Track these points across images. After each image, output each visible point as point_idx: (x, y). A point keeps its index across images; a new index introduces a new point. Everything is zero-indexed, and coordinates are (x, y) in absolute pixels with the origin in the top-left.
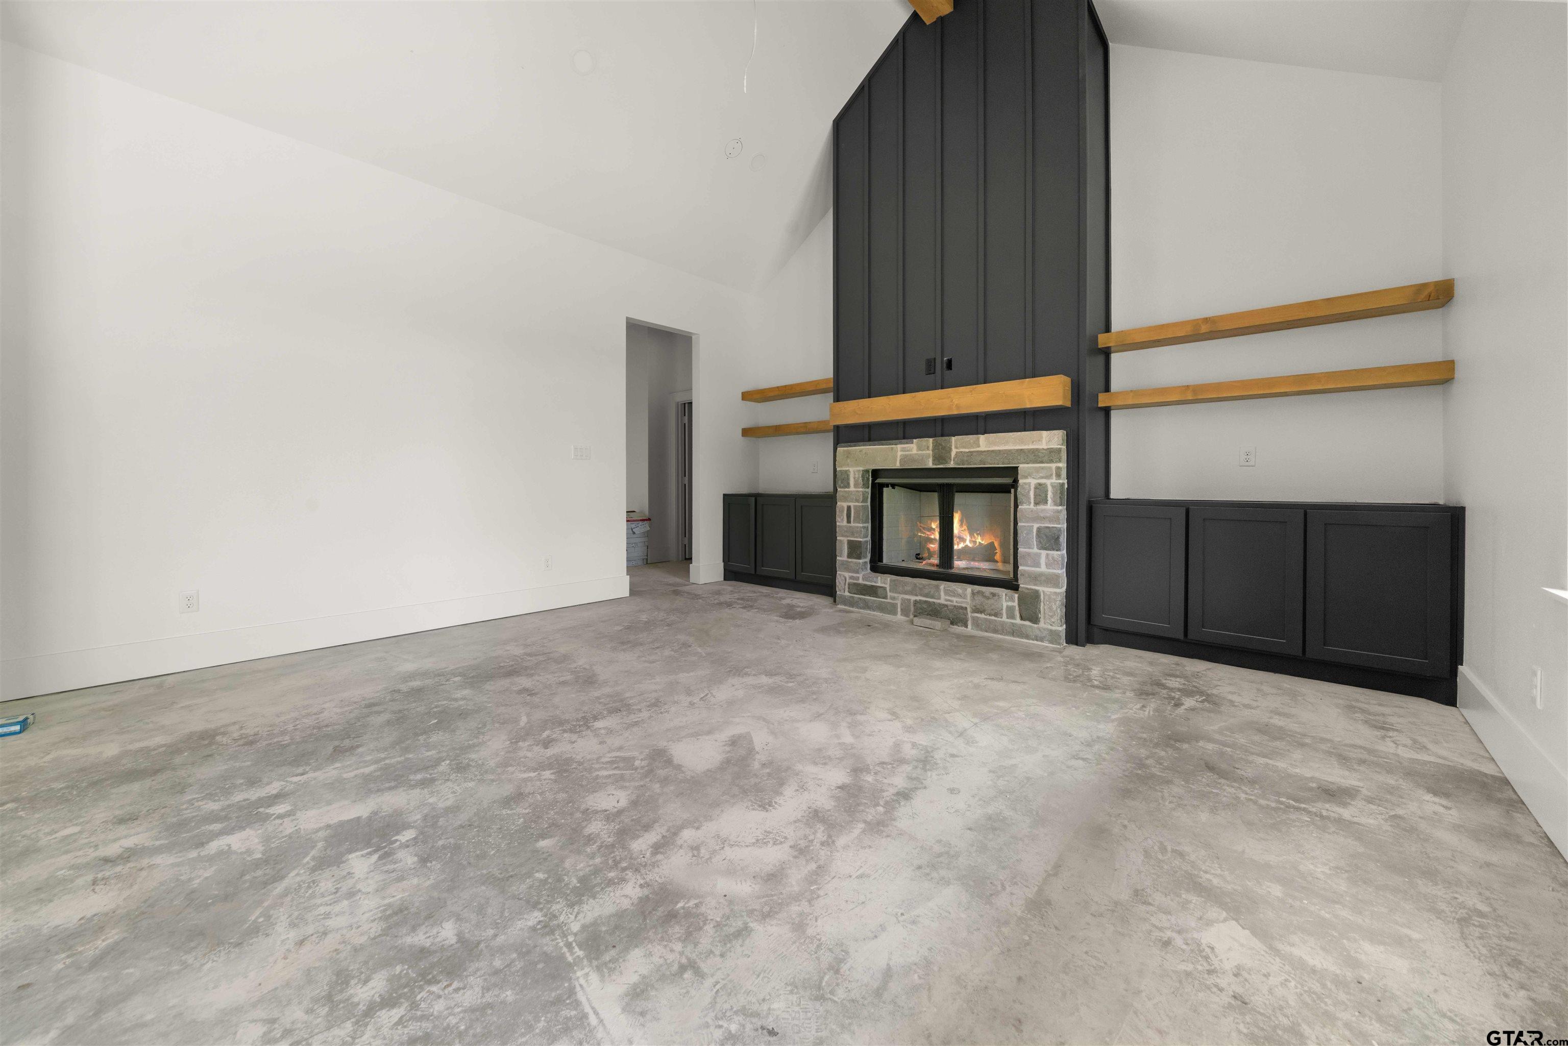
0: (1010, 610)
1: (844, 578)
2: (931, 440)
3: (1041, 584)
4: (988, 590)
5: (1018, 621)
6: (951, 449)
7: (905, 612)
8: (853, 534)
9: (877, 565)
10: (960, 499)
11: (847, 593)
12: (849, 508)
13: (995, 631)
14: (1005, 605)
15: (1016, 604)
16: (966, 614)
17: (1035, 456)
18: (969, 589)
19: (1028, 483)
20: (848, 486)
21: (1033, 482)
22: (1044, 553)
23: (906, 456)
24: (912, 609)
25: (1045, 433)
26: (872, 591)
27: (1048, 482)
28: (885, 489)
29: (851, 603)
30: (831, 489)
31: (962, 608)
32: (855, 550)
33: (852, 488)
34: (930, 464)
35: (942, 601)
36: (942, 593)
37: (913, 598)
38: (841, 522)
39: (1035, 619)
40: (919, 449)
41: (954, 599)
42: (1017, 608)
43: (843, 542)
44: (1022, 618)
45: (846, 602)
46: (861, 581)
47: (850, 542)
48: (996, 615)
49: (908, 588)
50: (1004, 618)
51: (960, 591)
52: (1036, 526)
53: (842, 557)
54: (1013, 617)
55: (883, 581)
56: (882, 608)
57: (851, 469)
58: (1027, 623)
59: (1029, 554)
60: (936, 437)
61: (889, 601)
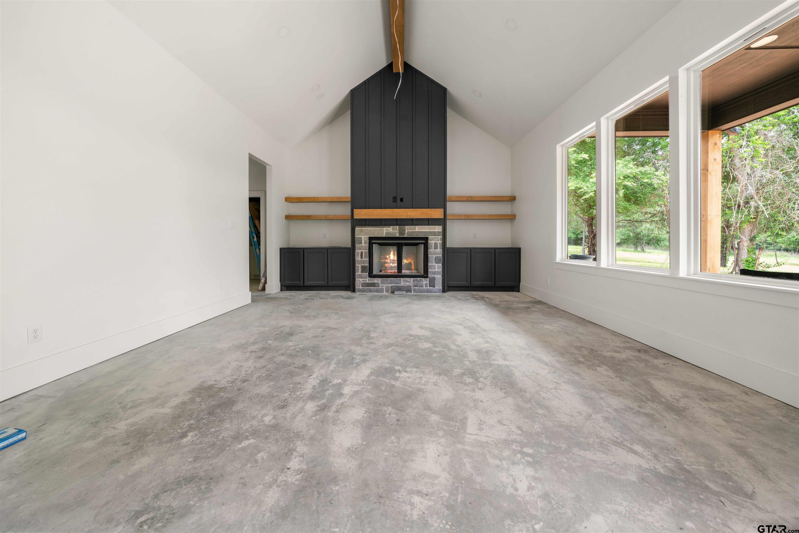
0: (426, 284)
1: (359, 281)
2: (398, 227)
3: (436, 275)
4: (419, 279)
5: (429, 288)
6: (405, 230)
7: (387, 291)
8: (364, 263)
9: (371, 275)
10: (405, 249)
11: (361, 287)
12: (362, 253)
13: (421, 292)
14: (424, 283)
15: (428, 282)
16: (411, 288)
17: (434, 234)
18: (412, 279)
19: (432, 242)
20: (361, 243)
21: (433, 242)
22: (437, 265)
23: (388, 232)
24: (390, 289)
25: (437, 226)
26: (373, 285)
27: (438, 242)
28: (374, 245)
29: (363, 291)
30: (349, 245)
31: (410, 286)
32: (363, 269)
33: (363, 244)
34: (398, 235)
35: (402, 285)
36: (402, 282)
37: (390, 285)
38: (358, 258)
39: (434, 286)
40: (393, 229)
41: (407, 283)
42: (428, 283)
43: (359, 266)
44: (430, 286)
45: (360, 291)
46: (367, 282)
47: (362, 266)
48: (421, 287)
49: (389, 282)
50: (424, 287)
51: (409, 280)
52: (434, 256)
53: (359, 272)
54: (427, 286)
55: (376, 280)
56: (377, 291)
57: (363, 237)
58: (432, 288)
59: (432, 265)
60: (400, 225)
61: (380, 287)
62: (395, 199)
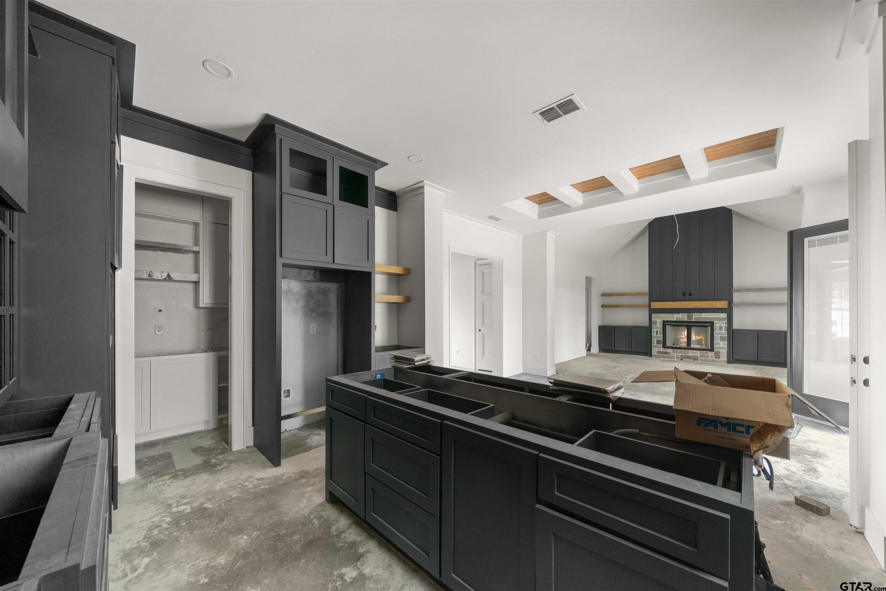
0: (712, 357)
1: (655, 351)
2: (686, 314)
3: (721, 350)
4: (705, 352)
5: (714, 358)
6: (693, 316)
7: (677, 358)
8: (658, 338)
9: (664, 346)
10: (693, 329)
11: (656, 354)
12: (657, 331)
13: (707, 361)
14: (710, 355)
15: (713, 354)
16: (698, 358)
17: (719, 319)
18: (699, 351)
19: (717, 325)
20: (657, 325)
21: (718, 325)
22: (722, 342)
23: (678, 318)
24: (680, 357)
25: (722, 314)
26: (666, 353)
27: (723, 325)
28: (667, 326)
29: (658, 357)
30: (647, 325)
31: (696, 356)
32: (658, 342)
33: (658, 325)
34: (686, 320)
35: (690, 355)
36: (690, 353)
37: (680, 354)
38: (654, 334)
39: (719, 358)
40: (682, 316)
41: (694, 354)
42: (714, 356)
43: (654, 340)
44: (715, 358)
45: (655, 356)
46: (661, 350)
47: (657, 340)
48: (707, 357)
49: (679, 352)
50: (710, 358)
51: (696, 352)
52: (719, 336)
53: (654, 344)
54: (713, 358)
55: (668, 350)
56: (669, 357)
57: (658, 321)
58: (717, 359)
59: (717, 342)
60: (689, 313)
61: (672, 355)
62: (684, 294)
